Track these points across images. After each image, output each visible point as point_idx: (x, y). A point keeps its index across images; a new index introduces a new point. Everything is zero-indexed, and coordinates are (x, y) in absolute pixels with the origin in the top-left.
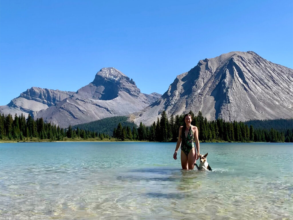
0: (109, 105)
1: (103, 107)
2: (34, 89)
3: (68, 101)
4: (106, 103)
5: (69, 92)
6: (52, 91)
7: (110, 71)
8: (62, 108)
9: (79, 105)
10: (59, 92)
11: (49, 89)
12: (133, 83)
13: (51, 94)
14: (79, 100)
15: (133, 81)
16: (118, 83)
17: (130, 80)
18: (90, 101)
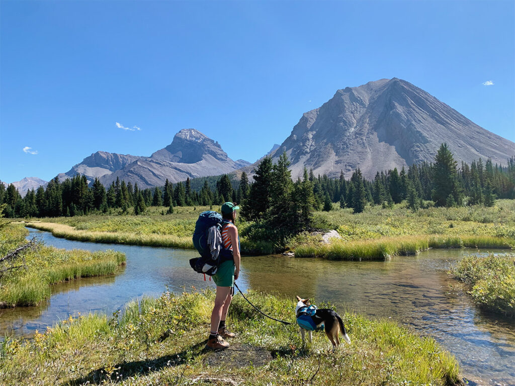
0: (191, 169)
1: (184, 172)
2: (100, 153)
3: (139, 163)
4: (188, 167)
5: (142, 157)
6: (122, 156)
7: (191, 132)
8: (131, 172)
9: (155, 168)
10: (130, 157)
11: (118, 153)
12: (219, 146)
13: (121, 159)
14: (153, 162)
15: (219, 143)
16: (202, 145)
17: (215, 142)
18: (168, 164)
